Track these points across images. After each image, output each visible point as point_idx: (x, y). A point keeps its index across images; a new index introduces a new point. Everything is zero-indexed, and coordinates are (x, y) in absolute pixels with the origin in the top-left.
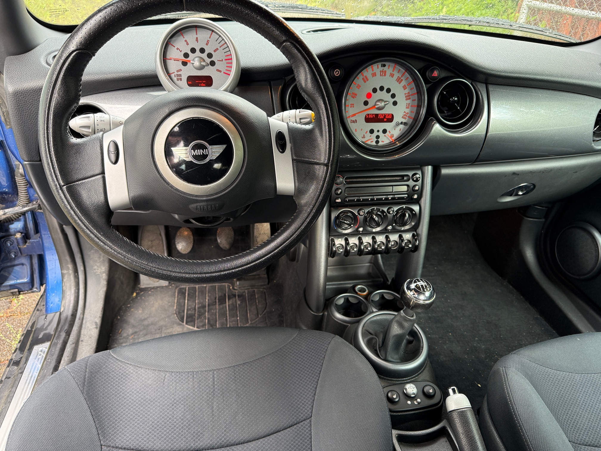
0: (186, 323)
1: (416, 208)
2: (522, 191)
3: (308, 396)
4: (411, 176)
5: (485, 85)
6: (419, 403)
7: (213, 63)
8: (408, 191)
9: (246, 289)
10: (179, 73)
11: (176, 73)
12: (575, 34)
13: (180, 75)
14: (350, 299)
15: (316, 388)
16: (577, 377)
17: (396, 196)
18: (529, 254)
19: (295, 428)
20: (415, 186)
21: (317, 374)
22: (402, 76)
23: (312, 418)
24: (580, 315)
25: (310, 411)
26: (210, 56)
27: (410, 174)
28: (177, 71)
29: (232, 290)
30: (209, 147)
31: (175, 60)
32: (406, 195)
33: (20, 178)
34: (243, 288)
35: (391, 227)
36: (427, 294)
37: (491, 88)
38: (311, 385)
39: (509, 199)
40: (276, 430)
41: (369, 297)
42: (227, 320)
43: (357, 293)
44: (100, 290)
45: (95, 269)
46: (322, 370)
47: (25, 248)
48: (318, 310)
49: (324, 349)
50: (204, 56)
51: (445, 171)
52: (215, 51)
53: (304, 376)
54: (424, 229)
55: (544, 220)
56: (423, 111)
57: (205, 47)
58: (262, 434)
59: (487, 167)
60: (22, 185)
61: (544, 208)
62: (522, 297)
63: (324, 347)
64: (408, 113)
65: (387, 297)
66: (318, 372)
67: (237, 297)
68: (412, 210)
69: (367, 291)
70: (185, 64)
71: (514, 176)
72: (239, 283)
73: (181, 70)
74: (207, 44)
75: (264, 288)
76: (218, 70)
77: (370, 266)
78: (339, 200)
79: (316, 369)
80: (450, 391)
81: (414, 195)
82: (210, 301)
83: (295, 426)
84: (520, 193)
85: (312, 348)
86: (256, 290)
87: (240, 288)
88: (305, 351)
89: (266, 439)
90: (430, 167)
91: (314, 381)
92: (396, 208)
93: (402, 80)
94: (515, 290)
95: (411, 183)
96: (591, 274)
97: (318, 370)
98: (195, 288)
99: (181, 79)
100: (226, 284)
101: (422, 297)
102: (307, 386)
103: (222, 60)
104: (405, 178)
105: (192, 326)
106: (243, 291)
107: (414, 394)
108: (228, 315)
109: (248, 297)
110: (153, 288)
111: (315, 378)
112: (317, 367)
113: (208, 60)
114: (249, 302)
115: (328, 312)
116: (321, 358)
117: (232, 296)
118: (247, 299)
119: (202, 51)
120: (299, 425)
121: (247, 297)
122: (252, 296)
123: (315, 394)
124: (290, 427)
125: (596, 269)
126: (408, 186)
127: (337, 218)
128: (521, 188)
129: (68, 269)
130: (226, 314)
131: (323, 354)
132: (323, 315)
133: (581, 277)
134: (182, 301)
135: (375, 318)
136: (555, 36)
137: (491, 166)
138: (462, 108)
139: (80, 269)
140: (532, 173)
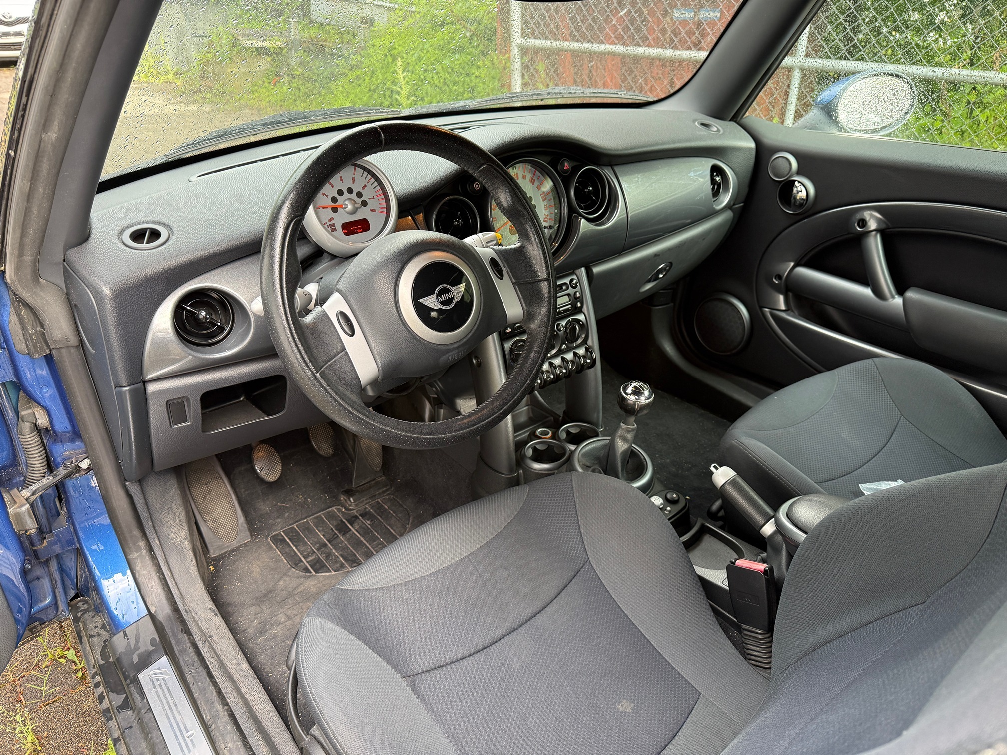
0: (316, 572)
1: (581, 317)
2: (662, 273)
3: (575, 540)
4: (568, 283)
5: (610, 168)
6: (670, 511)
7: (364, 204)
8: (570, 300)
9: (366, 504)
10: (331, 223)
11: (328, 223)
12: (651, 90)
13: (333, 225)
14: (538, 447)
15: (580, 529)
16: (791, 429)
17: (561, 309)
18: (669, 348)
19: (580, 576)
20: (575, 293)
21: (574, 516)
22: (534, 176)
23: (590, 559)
24: (745, 392)
25: (585, 553)
26: (359, 195)
27: (567, 280)
28: (330, 220)
29: (346, 512)
30: (452, 289)
31: (323, 208)
32: (570, 306)
33: (30, 436)
34: (361, 505)
35: (564, 345)
36: (647, 393)
37: (617, 169)
38: (573, 529)
39: (649, 286)
40: (564, 586)
41: (557, 436)
42: (366, 547)
43: (541, 438)
44: (189, 567)
45: (172, 539)
46: (578, 509)
47: (45, 547)
48: (511, 471)
49: (569, 488)
50: (354, 196)
51: (596, 270)
52: (363, 188)
53: (561, 523)
54: (594, 340)
55: (672, 304)
56: (565, 211)
57: (352, 186)
58: (553, 595)
59: (630, 255)
60: (35, 445)
61: (669, 291)
62: (676, 398)
63: (567, 486)
64: (548, 215)
65: (573, 431)
66: (574, 513)
67: (360, 518)
68: (578, 321)
69: (551, 433)
70: (335, 210)
71: (656, 258)
72: (353, 500)
73: (332, 219)
74: (353, 182)
75: (389, 494)
76: (372, 210)
77: (528, 409)
78: (509, 330)
79: (570, 511)
80: (712, 469)
81: (577, 304)
82: (328, 536)
83: (578, 575)
84: (661, 276)
85: (554, 493)
86: (379, 500)
87: (356, 505)
88: (548, 500)
89: (559, 598)
90: (583, 269)
91: (574, 523)
92: (564, 323)
93: (535, 180)
94: (666, 394)
95: (571, 291)
96: (741, 346)
97: (573, 511)
98: (293, 527)
99: (335, 229)
100: (334, 509)
101: (643, 398)
102: (569, 532)
103: (373, 198)
104: (564, 287)
105: (327, 572)
106: (363, 507)
107: (662, 504)
108: (364, 542)
109: (375, 512)
110: (233, 551)
111: (574, 520)
112: (570, 508)
113: (359, 201)
114: (381, 517)
115: (523, 469)
116: (571, 498)
117: (352, 520)
118: (375, 515)
119: (350, 191)
120: (582, 572)
121: (373, 512)
122: (379, 508)
123: (581, 536)
124: (574, 577)
125: (744, 339)
126: (569, 295)
127: (512, 350)
128: (660, 271)
129: (139, 549)
130: (362, 541)
131: (571, 493)
132: (518, 474)
133: (734, 352)
134: (287, 550)
135: (584, 450)
136: (631, 97)
137: (635, 253)
138: (598, 198)
139: (155, 543)
140: (670, 250)
